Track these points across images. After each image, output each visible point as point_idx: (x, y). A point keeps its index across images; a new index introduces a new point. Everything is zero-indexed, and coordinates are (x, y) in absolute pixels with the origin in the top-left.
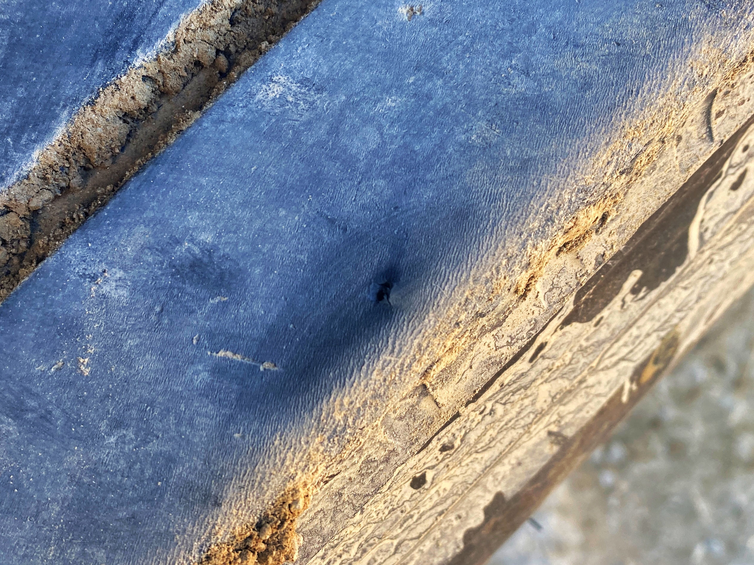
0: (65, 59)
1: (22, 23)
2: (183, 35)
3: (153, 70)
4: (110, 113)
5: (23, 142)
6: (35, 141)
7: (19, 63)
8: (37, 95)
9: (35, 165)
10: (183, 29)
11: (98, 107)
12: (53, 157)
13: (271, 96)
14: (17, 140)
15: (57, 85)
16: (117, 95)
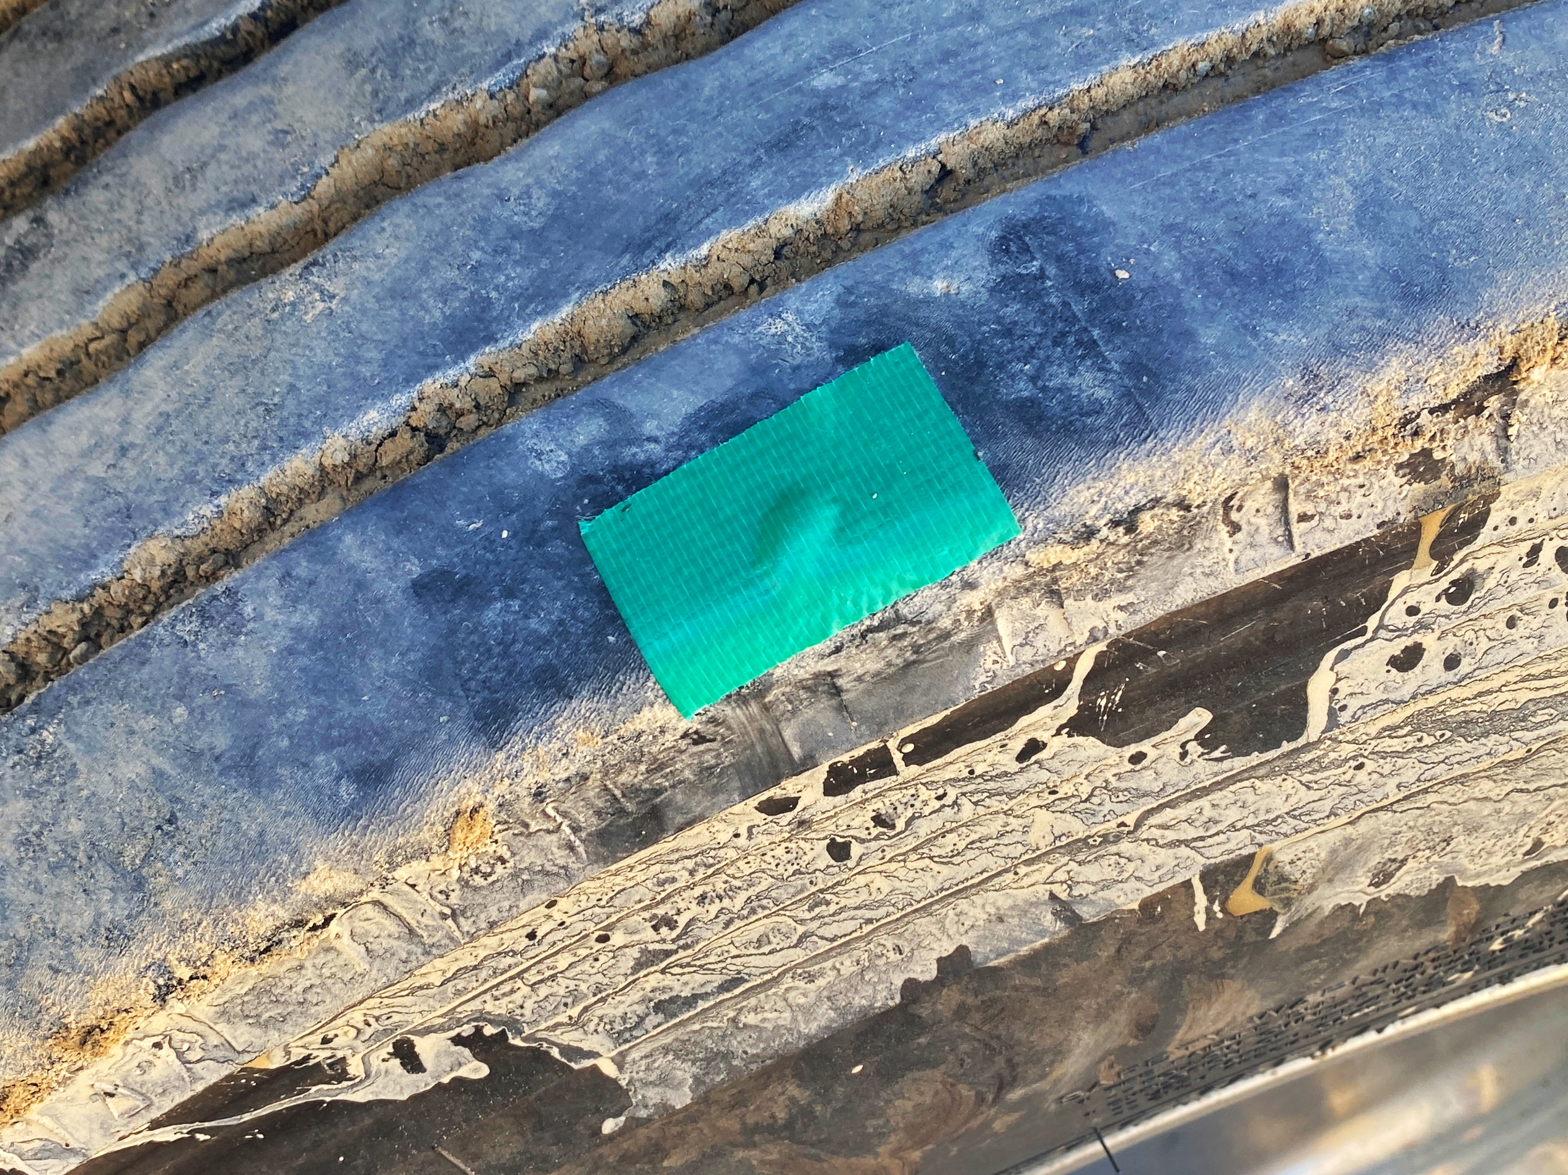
0: (598, 243)
1: (574, 197)
2: (718, 249)
3: (675, 280)
4: (619, 308)
5: (528, 311)
6: (539, 313)
7: (556, 235)
8: (558, 271)
9: (530, 336)
10: (720, 244)
11: (609, 298)
12: (549, 335)
13: (773, 330)
14: (523, 308)
15: (579, 268)
16: (632, 291)
